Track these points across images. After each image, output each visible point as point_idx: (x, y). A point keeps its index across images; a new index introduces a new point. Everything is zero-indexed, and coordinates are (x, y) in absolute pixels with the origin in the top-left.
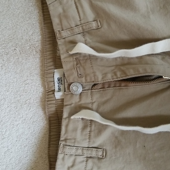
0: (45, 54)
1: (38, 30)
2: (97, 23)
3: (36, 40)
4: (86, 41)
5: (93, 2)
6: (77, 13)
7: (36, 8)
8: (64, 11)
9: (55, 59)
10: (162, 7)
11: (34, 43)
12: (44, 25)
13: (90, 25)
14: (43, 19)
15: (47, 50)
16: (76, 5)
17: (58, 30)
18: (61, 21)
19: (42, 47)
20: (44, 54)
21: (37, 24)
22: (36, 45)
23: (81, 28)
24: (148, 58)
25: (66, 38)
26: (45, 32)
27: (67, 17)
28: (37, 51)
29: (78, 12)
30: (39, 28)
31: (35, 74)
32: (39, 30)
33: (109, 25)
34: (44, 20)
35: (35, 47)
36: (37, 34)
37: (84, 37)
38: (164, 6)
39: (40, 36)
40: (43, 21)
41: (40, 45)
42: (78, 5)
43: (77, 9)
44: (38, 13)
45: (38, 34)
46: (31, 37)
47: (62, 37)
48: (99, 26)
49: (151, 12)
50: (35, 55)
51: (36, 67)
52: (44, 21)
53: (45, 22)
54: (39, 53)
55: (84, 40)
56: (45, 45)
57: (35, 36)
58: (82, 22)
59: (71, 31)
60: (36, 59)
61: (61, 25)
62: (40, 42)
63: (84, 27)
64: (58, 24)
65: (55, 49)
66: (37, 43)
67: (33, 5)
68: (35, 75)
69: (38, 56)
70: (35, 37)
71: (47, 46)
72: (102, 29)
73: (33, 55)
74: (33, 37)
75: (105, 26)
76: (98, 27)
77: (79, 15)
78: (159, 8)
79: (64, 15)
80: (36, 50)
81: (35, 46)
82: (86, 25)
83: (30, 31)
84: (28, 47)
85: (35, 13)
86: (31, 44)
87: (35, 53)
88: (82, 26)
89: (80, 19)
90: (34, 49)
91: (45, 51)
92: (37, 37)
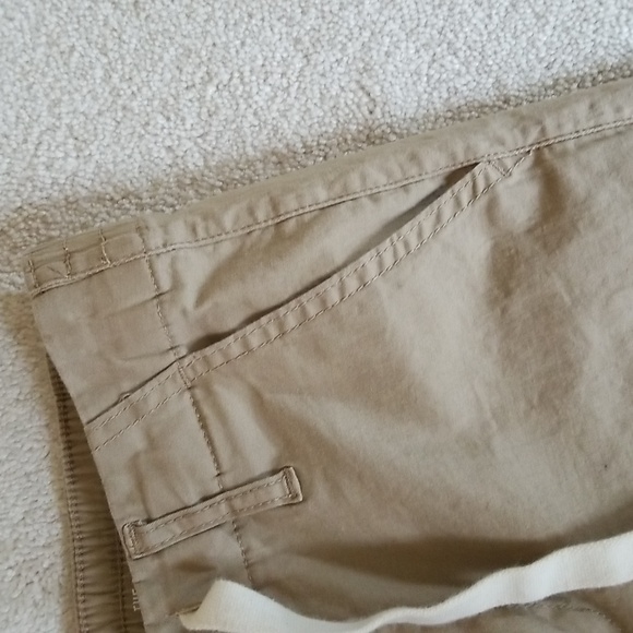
0: (81, 605)
1: (47, 499)
2: (289, 483)
3: (42, 542)
4: (250, 555)
5: (267, 396)
6: (203, 442)
7: (37, 408)
8: (153, 443)
9: (126, 626)
10: (535, 401)
11: (33, 557)
12: (73, 483)
13: (261, 492)
14: (68, 459)
15: (88, 589)
16: (198, 410)
17: (132, 519)
18: (140, 485)
19: (66, 572)
20: (78, 608)
21: (43, 473)
22: (42, 563)
23: (224, 508)
24: (500, 623)
25: (166, 553)
26: (77, 512)
27: (163, 467)
28: (49, 588)
29: (210, 443)
30: (50, 492)
32: (53, 497)
33: (335, 489)
34: (72, 462)
35: (37, 573)
36: (44, 516)
37: (239, 538)
38: (541, 396)
39: (59, 525)
40: (68, 466)
41: (59, 560)
42: (207, 411)
43: (204, 427)
44: (45, 431)
45: (51, 513)
46: (22, 529)
47: (147, 549)
48: (297, 495)
49: (494, 424)
50: (41, 603)
52: (71, 469)
53: (76, 472)
55: (240, 550)
56: (79, 567)
57: (37, 526)
58: (229, 480)
59: (184, 520)
60: (46, 623)
61: (144, 501)
62: (58, 549)
63: (238, 503)
64: (130, 500)
65: (122, 581)
66: (47, 552)
67: (21, 398)
69: (54, 606)
70: (37, 531)
71: (88, 573)
72: (310, 505)
73: (31, 602)
74: (29, 529)
75: (321, 493)
76: (293, 498)
77: (214, 452)
78: (522, 405)
79: (154, 460)
80: (43, 583)
81: (40, 570)
82: (244, 493)
83: (14, 505)
84: (11, 573)
85: (34, 430)
86: (22, 559)
87: (39, 597)
88: (228, 499)
89: (218, 468)
90: (36, 579)
91: (83, 594)
92: (45, 530)
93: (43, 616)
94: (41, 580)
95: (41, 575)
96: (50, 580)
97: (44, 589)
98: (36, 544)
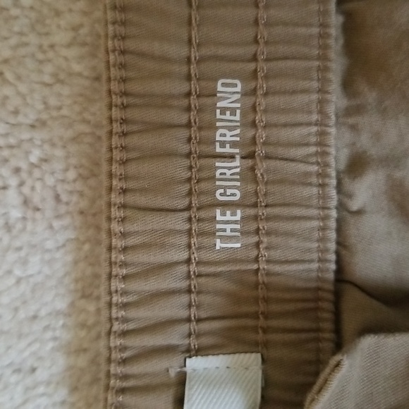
0: (116, 227)
3: (30, 116)
11: (12, 141)
20: (110, 233)
22: (27, 153)
28: (36, 199)
31: (8, 372)
35: (17, 170)
36: (40, 72)
50: (19, 226)
51: (22, 314)
54: (49, 213)
57: (23, 88)
60: (24, 262)
66: (39, 135)
68: (14, 379)
70: (23, 97)
80: (26, 190)
81: (23, 165)
87: (16, 214)
90: (13, 182)
91: (124, 206)
92: (37, 96)
93: (19, 249)
94: (21, 184)
95: (24, 175)
96: (38, 185)
97: (26, 202)
98: (21, 119)
